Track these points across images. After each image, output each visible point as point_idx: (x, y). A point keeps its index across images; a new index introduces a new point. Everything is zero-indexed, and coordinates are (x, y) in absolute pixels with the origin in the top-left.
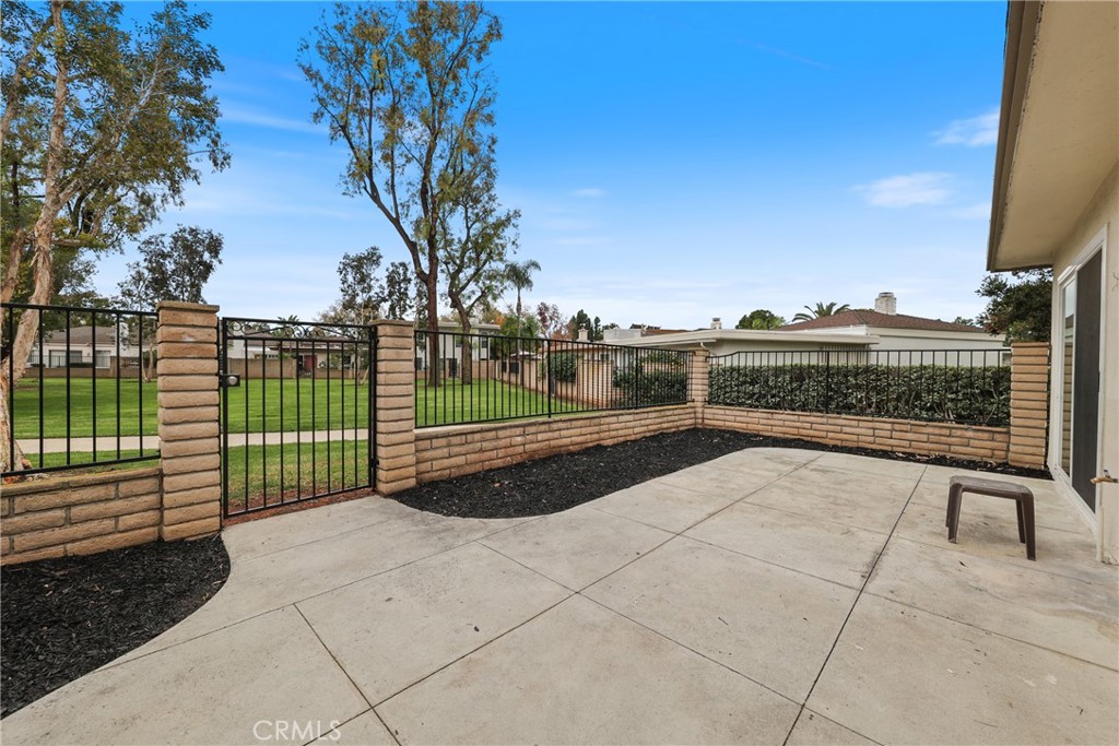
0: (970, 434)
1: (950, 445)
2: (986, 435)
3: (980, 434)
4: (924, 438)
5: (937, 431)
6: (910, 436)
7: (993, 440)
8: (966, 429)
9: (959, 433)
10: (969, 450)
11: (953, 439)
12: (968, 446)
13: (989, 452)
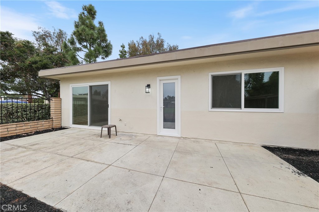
0: (43, 123)
1: (37, 127)
2: (47, 122)
3: (46, 122)
4: (29, 127)
5: (33, 124)
6: (24, 128)
7: (49, 123)
8: (42, 122)
9: (40, 123)
10: (43, 127)
11: (38, 125)
12: (43, 126)
13: (48, 127)
